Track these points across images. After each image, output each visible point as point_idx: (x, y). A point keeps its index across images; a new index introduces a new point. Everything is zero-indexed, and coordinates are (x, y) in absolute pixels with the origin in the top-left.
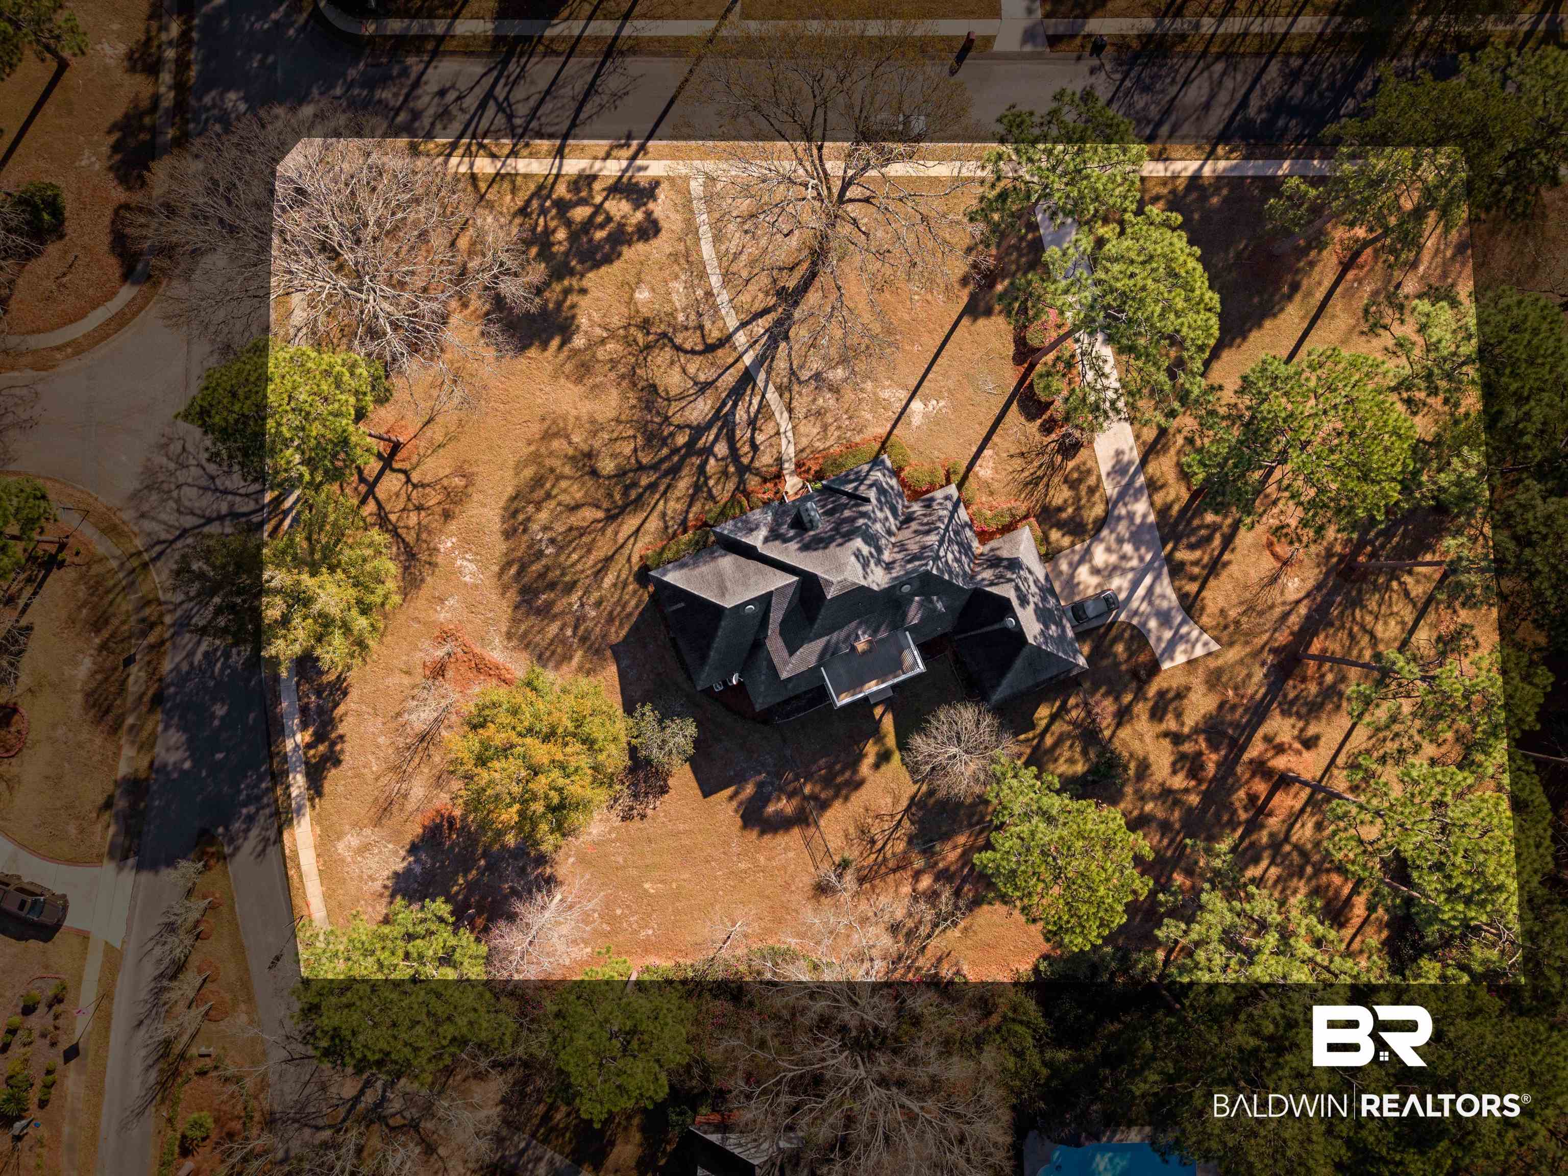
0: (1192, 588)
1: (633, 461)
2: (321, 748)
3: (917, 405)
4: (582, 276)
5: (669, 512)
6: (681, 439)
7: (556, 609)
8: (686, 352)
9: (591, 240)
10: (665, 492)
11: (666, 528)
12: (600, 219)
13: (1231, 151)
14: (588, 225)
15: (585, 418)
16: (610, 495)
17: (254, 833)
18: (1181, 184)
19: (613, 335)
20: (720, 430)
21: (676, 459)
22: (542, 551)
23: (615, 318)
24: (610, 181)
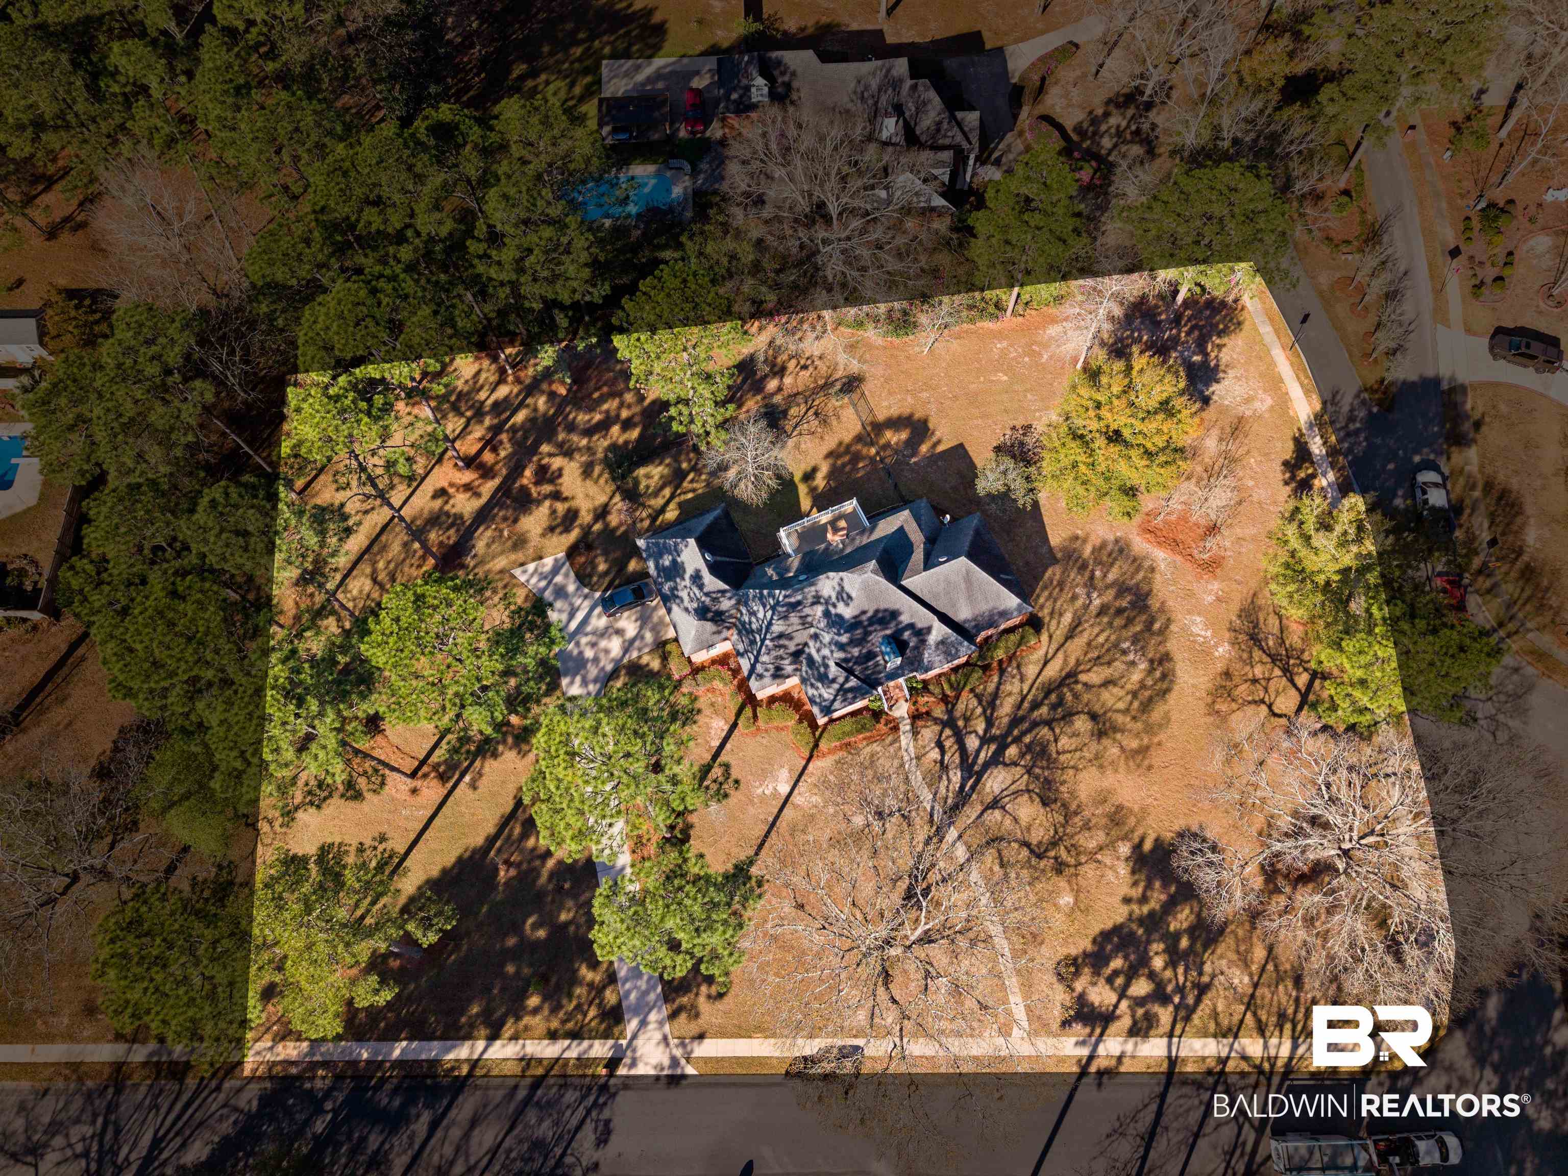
1: (1057, 731)
2: (1302, 474)
3: (784, 789)
4: (1130, 918)
5: (1016, 681)
6: (1012, 751)
7: (1112, 593)
9: (1126, 958)
10: (1022, 701)
12: (1119, 981)
13: (453, 1069)
14: (1131, 974)
15: (1109, 773)
16: (1076, 696)
17: (1346, 409)
18: (508, 1029)
19: (1092, 856)
21: (1016, 732)
22: (1133, 643)
23: (1091, 874)
24: (1114, 1028)
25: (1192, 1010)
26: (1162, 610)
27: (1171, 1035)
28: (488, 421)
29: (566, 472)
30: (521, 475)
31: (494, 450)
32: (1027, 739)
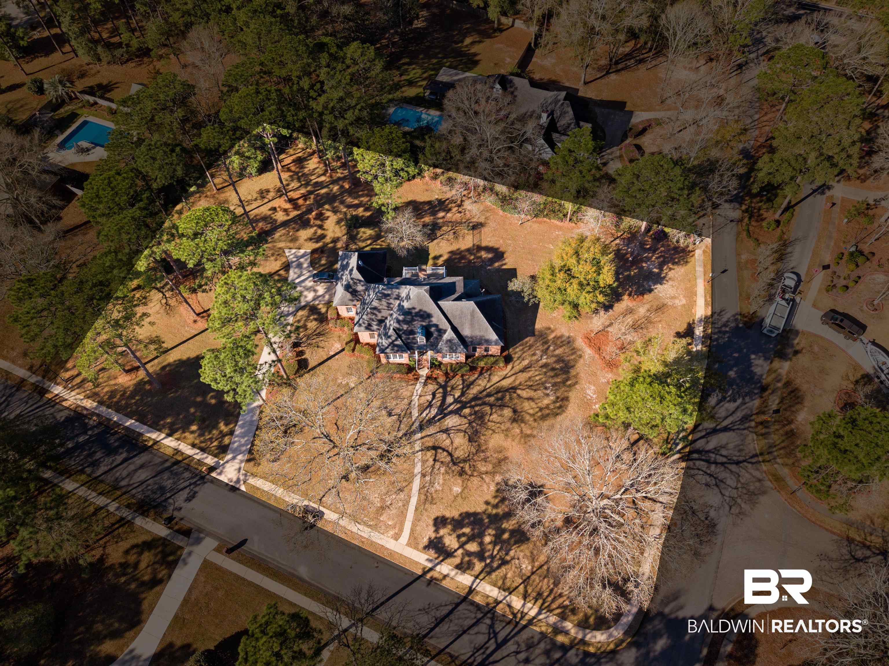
0: (282, 272)
1: (494, 410)
4: (484, 512)
5: (486, 381)
6: (467, 411)
8: (447, 451)
9: (472, 530)
10: (484, 391)
11: (490, 375)
12: (463, 539)
13: (146, 441)
14: (471, 539)
15: (509, 440)
17: (724, 319)
18: (177, 435)
19: (480, 474)
20: (446, 409)
21: (473, 403)
22: (553, 386)
23: (476, 482)
24: (449, 560)
25: (493, 570)
26: (576, 376)
27: (477, 577)
28: (309, 188)
29: (330, 219)
30: (311, 213)
31: (305, 200)
32: (477, 409)
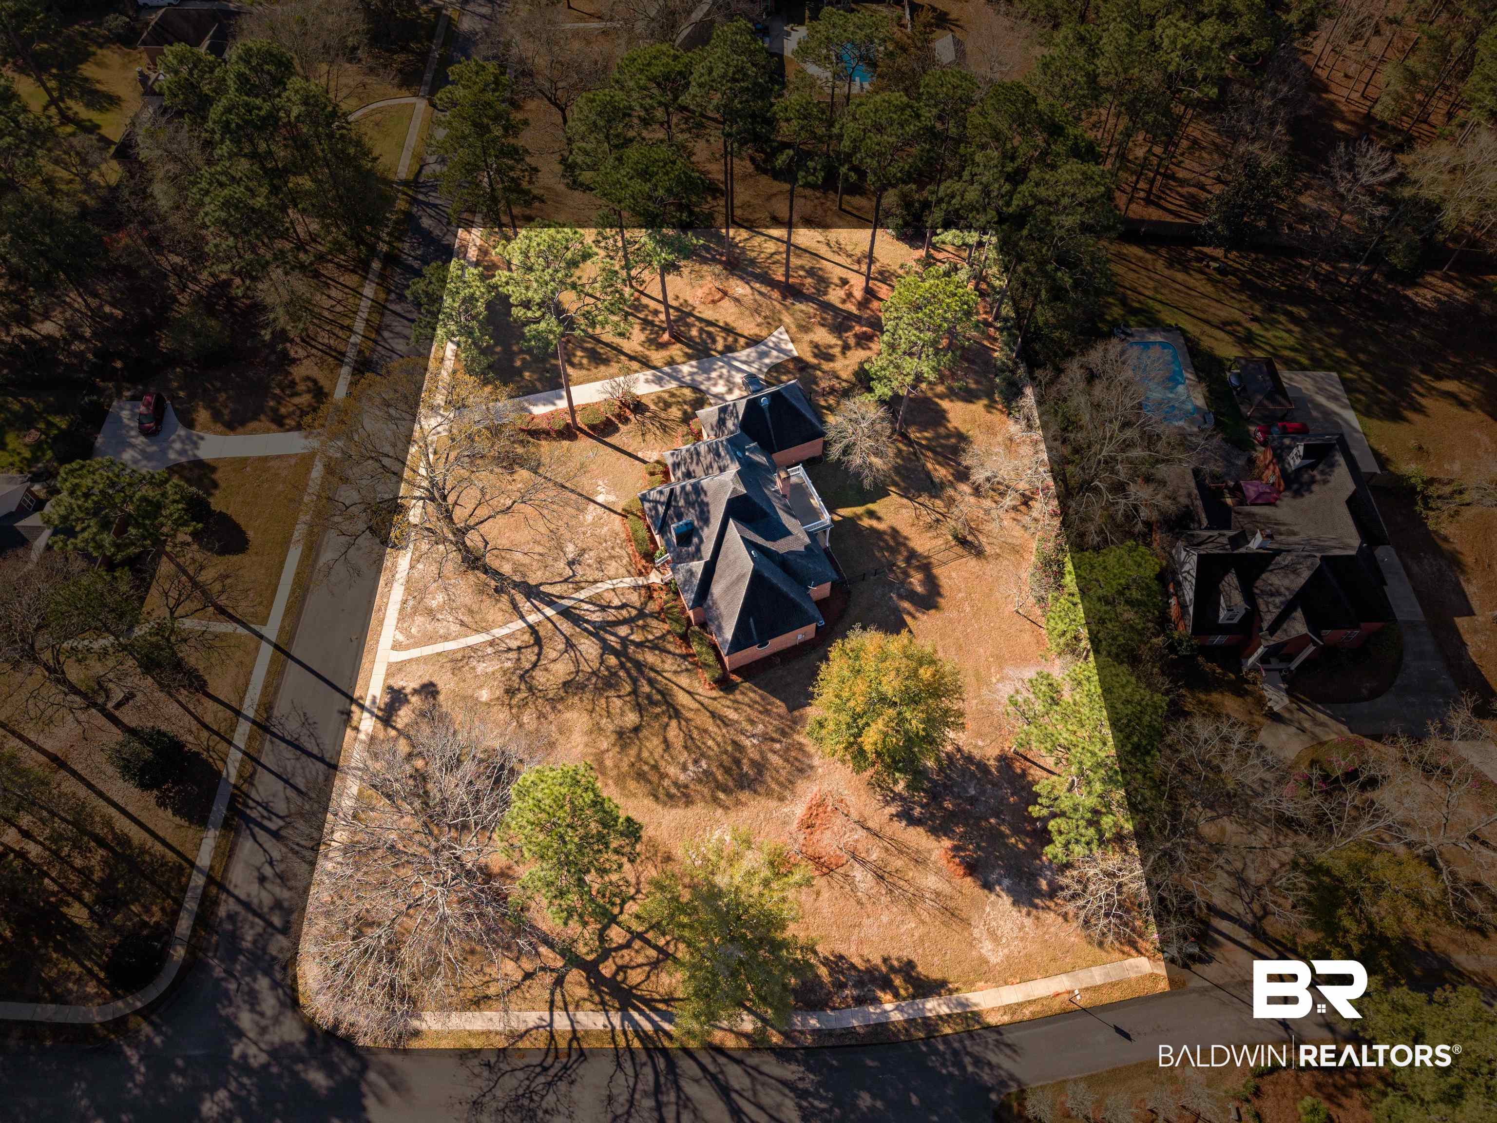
0: (742, 341)
1: (628, 698)
2: (898, 981)
3: (600, 499)
6: (612, 660)
7: (757, 757)
8: (538, 660)
10: (657, 672)
11: (687, 670)
12: (412, 731)
16: (657, 716)
17: (993, 1057)
20: (606, 632)
21: (629, 665)
22: (705, 772)
23: (501, 716)
24: (379, 725)
29: (866, 351)
30: (862, 326)
32: (622, 673)
